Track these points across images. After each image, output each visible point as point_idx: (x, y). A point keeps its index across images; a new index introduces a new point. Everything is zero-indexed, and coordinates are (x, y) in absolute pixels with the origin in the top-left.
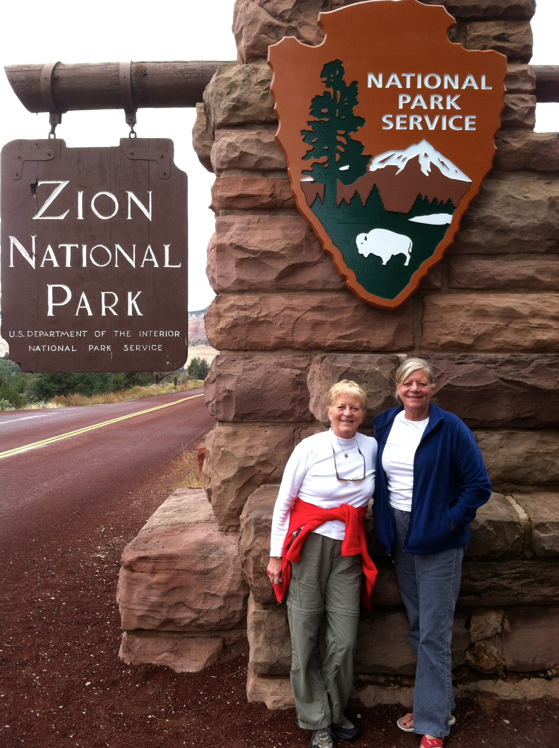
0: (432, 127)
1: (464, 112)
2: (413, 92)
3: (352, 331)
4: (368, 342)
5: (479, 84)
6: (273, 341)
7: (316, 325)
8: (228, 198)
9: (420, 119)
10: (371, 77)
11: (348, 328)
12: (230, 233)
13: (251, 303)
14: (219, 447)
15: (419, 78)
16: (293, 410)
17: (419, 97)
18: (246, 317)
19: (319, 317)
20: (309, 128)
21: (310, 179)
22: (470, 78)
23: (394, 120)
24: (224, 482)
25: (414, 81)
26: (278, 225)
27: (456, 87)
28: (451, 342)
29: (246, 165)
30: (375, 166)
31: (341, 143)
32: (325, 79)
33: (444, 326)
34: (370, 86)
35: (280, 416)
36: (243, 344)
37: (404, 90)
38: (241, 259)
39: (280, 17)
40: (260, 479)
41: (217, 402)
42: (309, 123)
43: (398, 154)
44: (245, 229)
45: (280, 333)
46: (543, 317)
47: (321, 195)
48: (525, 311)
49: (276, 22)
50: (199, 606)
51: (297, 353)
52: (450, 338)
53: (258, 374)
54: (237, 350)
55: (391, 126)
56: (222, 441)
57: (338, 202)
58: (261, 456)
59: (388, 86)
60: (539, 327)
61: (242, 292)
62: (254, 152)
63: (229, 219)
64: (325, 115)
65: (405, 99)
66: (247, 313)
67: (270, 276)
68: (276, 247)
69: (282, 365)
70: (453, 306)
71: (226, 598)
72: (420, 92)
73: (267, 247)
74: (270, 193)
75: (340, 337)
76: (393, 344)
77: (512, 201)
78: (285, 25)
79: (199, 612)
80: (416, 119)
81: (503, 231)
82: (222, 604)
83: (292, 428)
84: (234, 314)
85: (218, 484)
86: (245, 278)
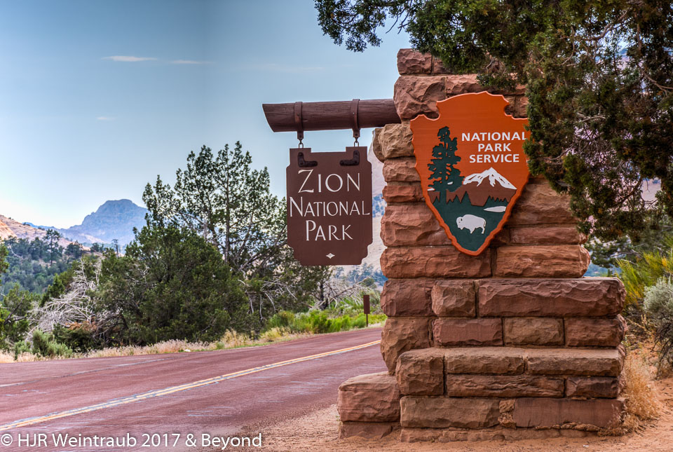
0: (496, 161)
1: (513, 153)
2: (486, 143)
3: (458, 267)
4: (466, 273)
5: (521, 137)
6: (415, 273)
7: (438, 264)
8: (391, 198)
9: (489, 157)
10: (464, 135)
11: (455, 266)
12: (392, 216)
13: (403, 252)
14: (388, 330)
15: (489, 134)
16: (426, 310)
17: (489, 145)
18: (401, 261)
19: (439, 260)
20: (432, 163)
21: (432, 189)
22: (516, 133)
23: (476, 158)
24: (391, 348)
25: (486, 136)
26: (418, 211)
27: (508, 139)
28: (510, 273)
29: (400, 180)
30: (466, 181)
31: (448, 170)
32: (440, 137)
33: (506, 264)
34: (463, 140)
35: (420, 313)
36: (400, 275)
37: (481, 142)
38: (399, 230)
39: (418, 99)
40: (410, 346)
41: (387, 306)
42: (432, 160)
43: (478, 175)
44: (400, 214)
45: (419, 269)
46: (560, 258)
47: (438, 197)
48: (549, 255)
49: (416, 102)
50: (378, 407)
51: (429, 279)
52: (509, 270)
53: (408, 290)
54: (397, 278)
55: (475, 160)
56: (390, 326)
57: (447, 201)
58: (410, 334)
59: (472, 140)
60: (557, 264)
61: (399, 247)
62: (404, 173)
63: (392, 208)
64: (440, 156)
65: (481, 146)
66: (402, 258)
67: (414, 238)
68: (416, 224)
69: (421, 286)
70: (511, 253)
71: (391, 403)
72: (489, 142)
73: (411, 224)
74: (412, 195)
75: (451, 271)
76: (480, 274)
77: (542, 197)
78: (421, 104)
79: (379, 410)
80: (487, 157)
81: (537, 212)
82: (389, 406)
83: (426, 320)
84: (395, 259)
85: (388, 349)
86: (400, 239)
